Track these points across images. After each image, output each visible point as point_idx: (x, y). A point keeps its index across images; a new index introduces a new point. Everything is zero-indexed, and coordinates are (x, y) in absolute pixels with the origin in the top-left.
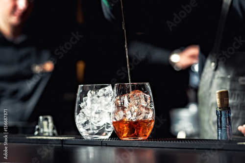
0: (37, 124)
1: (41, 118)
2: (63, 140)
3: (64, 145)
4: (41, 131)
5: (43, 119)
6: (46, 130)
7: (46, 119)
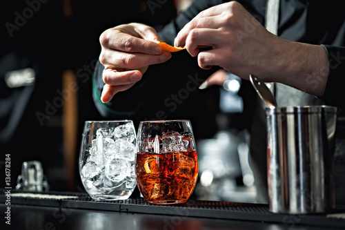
0: (20, 174)
1: (25, 164)
2: (61, 200)
3: (63, 210)
4: (26, 183)
5: (28, 165)
6: (32, 181)
7: (33, 167)
